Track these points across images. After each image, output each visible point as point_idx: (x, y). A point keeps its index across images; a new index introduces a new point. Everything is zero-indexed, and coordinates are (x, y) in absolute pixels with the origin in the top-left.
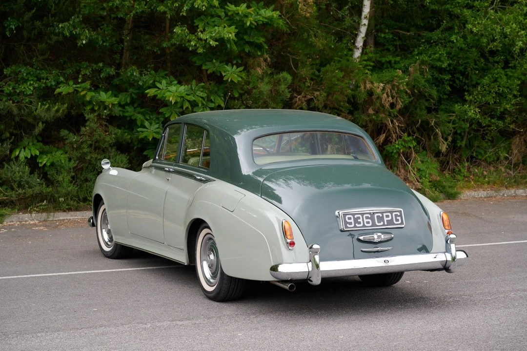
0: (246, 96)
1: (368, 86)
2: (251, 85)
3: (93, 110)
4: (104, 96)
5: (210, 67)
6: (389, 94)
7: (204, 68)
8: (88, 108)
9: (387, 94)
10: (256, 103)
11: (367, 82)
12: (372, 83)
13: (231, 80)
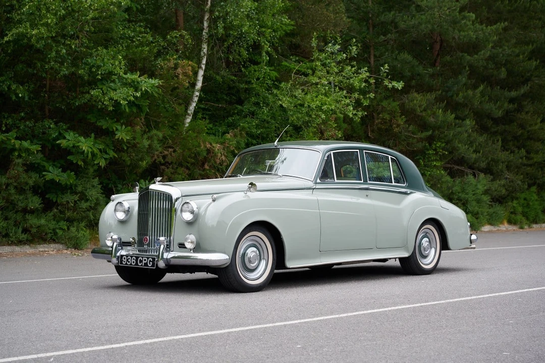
0: (130, 150)
1: (208, 146)
2: (137, 140)
3: (20, 156)
4: (26, 144)
5: (103, 124)
6: (222, 153)
7: (99, 124)
8: (16, 154)
9: (221, 153)
10: (137, 156)
11: (207, 143)
12: (211, 144)
13: (122, 138)
